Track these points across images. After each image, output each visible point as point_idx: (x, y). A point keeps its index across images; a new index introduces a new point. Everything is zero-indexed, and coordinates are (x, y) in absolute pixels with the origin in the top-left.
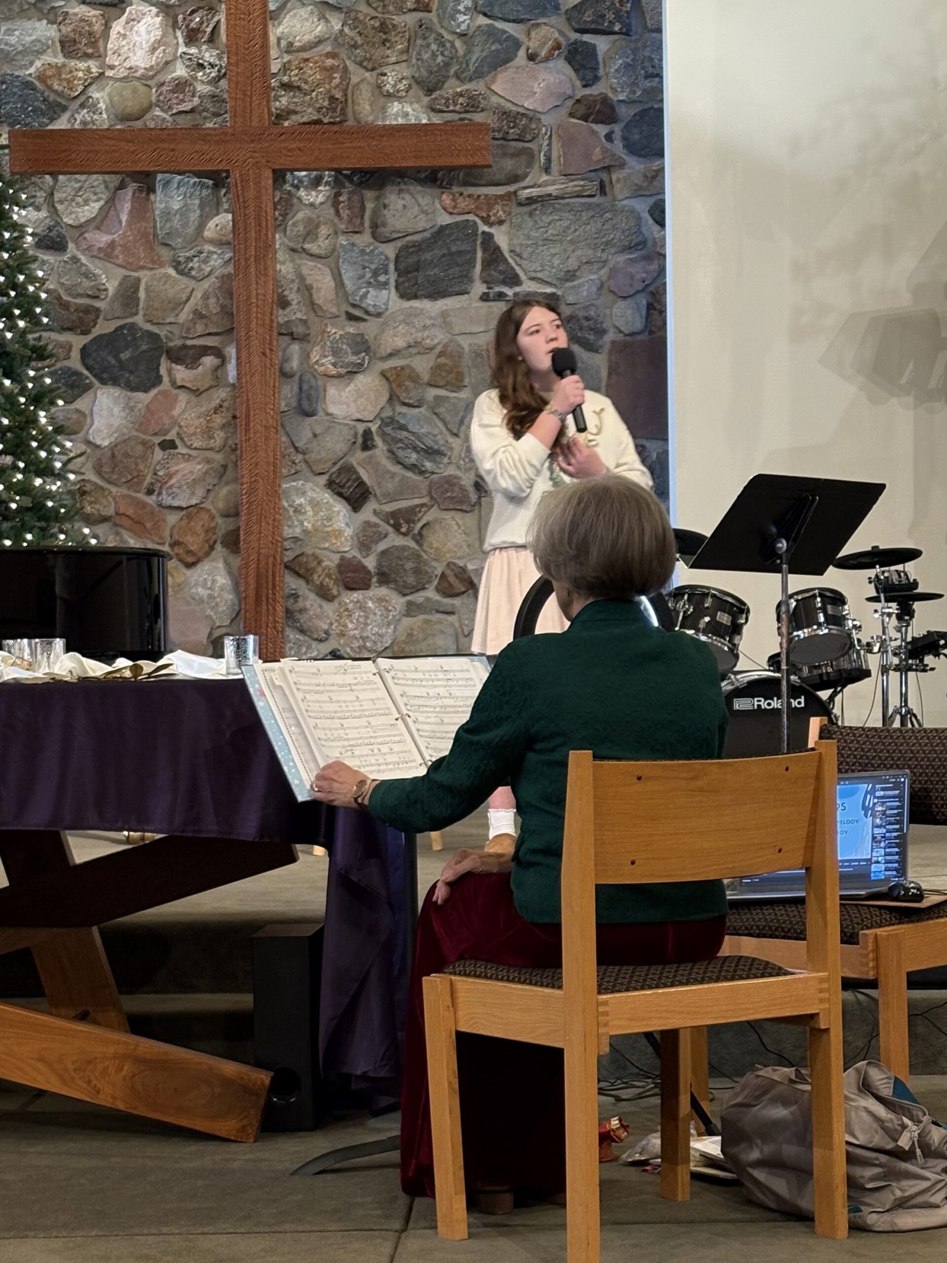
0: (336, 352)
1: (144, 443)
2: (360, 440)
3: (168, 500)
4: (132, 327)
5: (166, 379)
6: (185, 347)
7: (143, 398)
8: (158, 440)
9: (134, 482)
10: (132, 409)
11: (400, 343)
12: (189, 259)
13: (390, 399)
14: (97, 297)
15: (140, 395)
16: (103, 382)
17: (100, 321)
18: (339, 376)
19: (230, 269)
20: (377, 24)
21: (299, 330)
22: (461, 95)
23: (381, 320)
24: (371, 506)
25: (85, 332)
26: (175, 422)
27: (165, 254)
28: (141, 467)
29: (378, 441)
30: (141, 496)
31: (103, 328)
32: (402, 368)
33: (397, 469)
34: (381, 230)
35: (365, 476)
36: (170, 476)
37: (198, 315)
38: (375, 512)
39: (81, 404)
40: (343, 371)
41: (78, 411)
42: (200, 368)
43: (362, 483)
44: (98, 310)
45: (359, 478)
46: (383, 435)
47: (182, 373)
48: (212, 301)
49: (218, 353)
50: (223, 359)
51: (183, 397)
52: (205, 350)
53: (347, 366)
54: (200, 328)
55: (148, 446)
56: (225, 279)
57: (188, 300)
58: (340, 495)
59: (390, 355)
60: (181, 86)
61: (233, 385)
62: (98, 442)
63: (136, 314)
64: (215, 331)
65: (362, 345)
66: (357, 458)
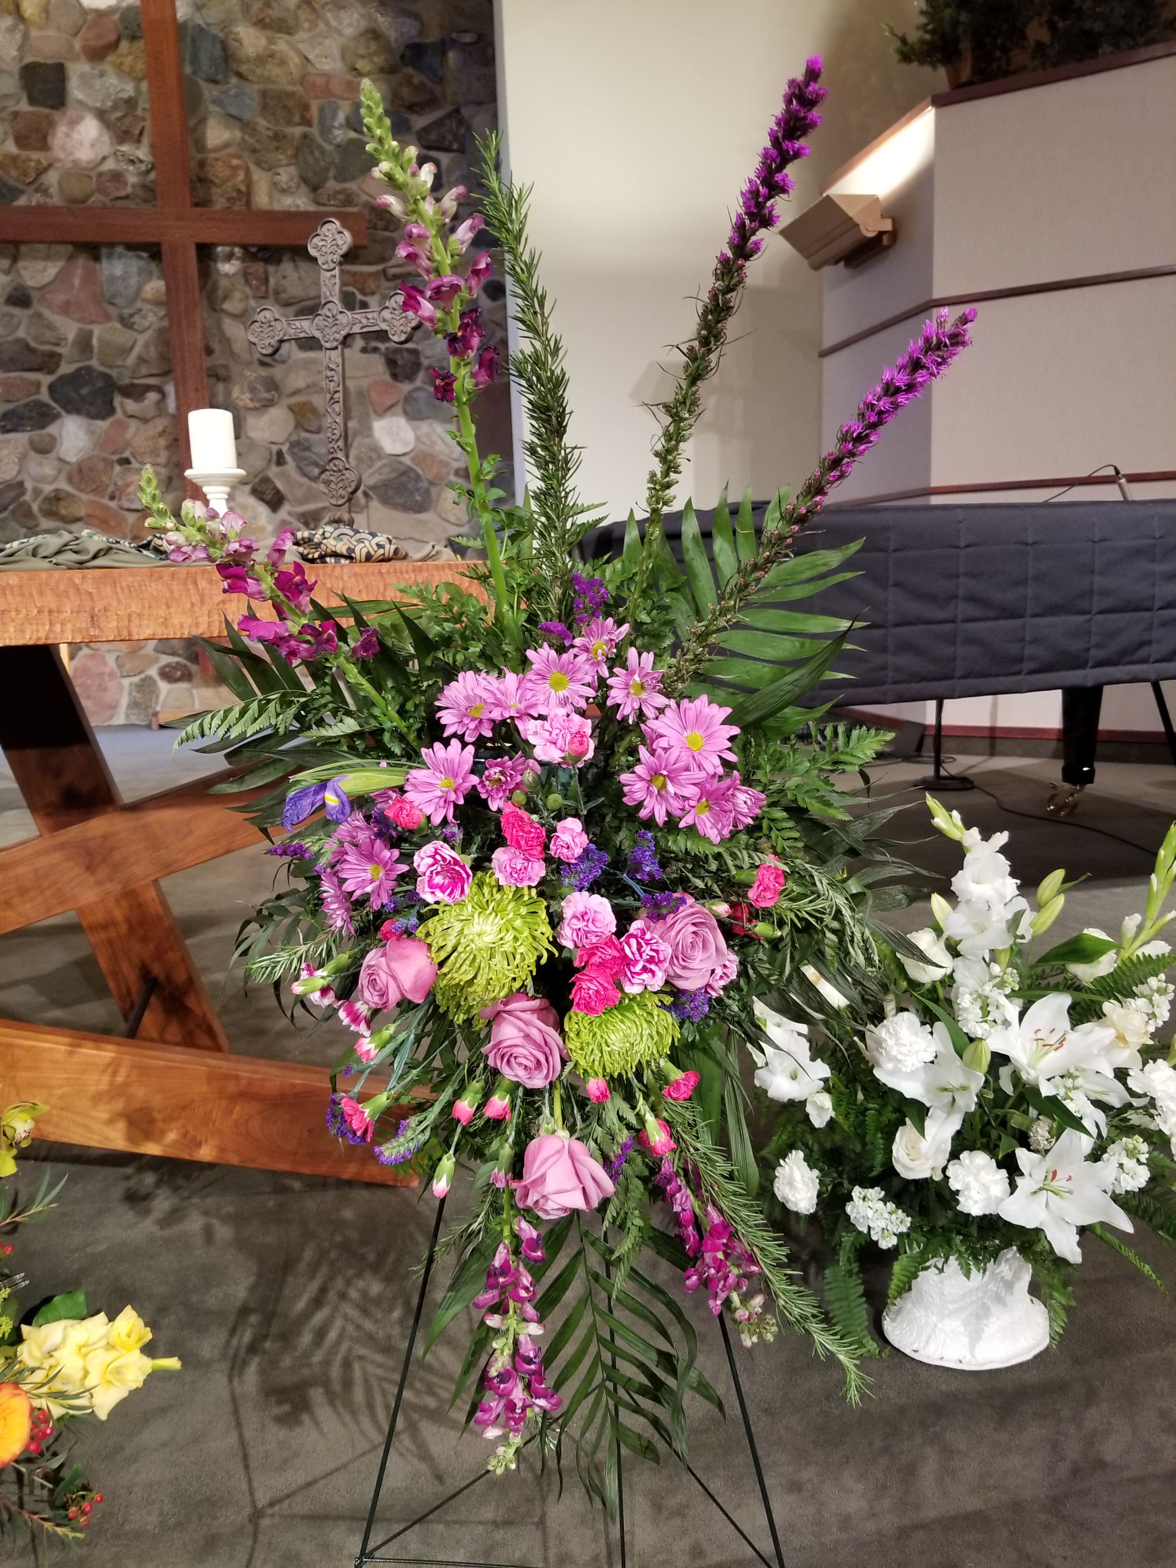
0: (252, 390)
1: (105, 460)
2: (274, 458)
3: (126, 505)
4: (89, 369)
5: (119, 410)
6: (132, 385)
7: (102, 425)
8: (115, 457)
9: (98, 490)
10: (93, 433)
11: (301, 384)
12: (132, 315)
13: (296, 427)
14: (57, 345)
15: (99, 423)
16: (69, 412)
17: (63, 363)
18: (256, 409)
19: (165, 323)
20: (270, 133)
21: (222, 373)
22: (339, 192)
23: (285, 366)
24: (286, 508)
25: (51, 372)
26: (128, 444)
27: (112, 310)
28: (104, 478)
29: (288, 458)
30: (106, 501)
31: (66, 368)
32: (304, 404)
33: (305, 480)
34: (283, 296)
35: (280, 485)
36: (127, 485)
37: (141, 360)
38: (290, 513)
39: (52, 429)
40: (258, 405)
41: (49, 435)
42: (146, 402)
43: (278, 492)
44: (60, 355)
45: (275, 487)
46: (293, 454)
47: (131, 405)
48: (152, 349)
49: (160, 390)
50: (164, 395)
51: (134, 424)
52: (149, 388)
53: (260, 400)
54: (144, 370)
55: (109, 464)
56: (161, 331)
57: (132, 348)
58: (262, 500)
59: (295, 393)
60: (117, 177)
61: (173, 416)
62: (68, 459)
63: (91, 358)
64: (155, 372)
65: (272, 385)
66: (273, 471)
